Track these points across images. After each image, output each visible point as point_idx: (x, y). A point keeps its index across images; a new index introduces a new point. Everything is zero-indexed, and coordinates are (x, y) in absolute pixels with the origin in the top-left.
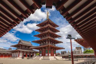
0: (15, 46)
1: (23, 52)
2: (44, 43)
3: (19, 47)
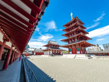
0: (46, 46)
1: (53, 50)
2: (73, 41)
3: (49, 46)
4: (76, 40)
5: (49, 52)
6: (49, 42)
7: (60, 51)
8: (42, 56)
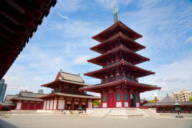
0: (49, 86)
1: (65, 98)
2: (112, 76)
3: (58, 87)
4: (118, 74)
5: (56, 101)
6: (59, 75)
7: (88, 99)
8: (38, 111)
